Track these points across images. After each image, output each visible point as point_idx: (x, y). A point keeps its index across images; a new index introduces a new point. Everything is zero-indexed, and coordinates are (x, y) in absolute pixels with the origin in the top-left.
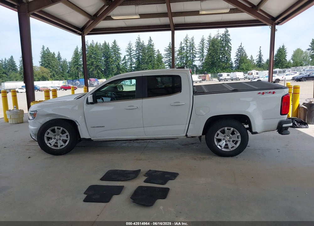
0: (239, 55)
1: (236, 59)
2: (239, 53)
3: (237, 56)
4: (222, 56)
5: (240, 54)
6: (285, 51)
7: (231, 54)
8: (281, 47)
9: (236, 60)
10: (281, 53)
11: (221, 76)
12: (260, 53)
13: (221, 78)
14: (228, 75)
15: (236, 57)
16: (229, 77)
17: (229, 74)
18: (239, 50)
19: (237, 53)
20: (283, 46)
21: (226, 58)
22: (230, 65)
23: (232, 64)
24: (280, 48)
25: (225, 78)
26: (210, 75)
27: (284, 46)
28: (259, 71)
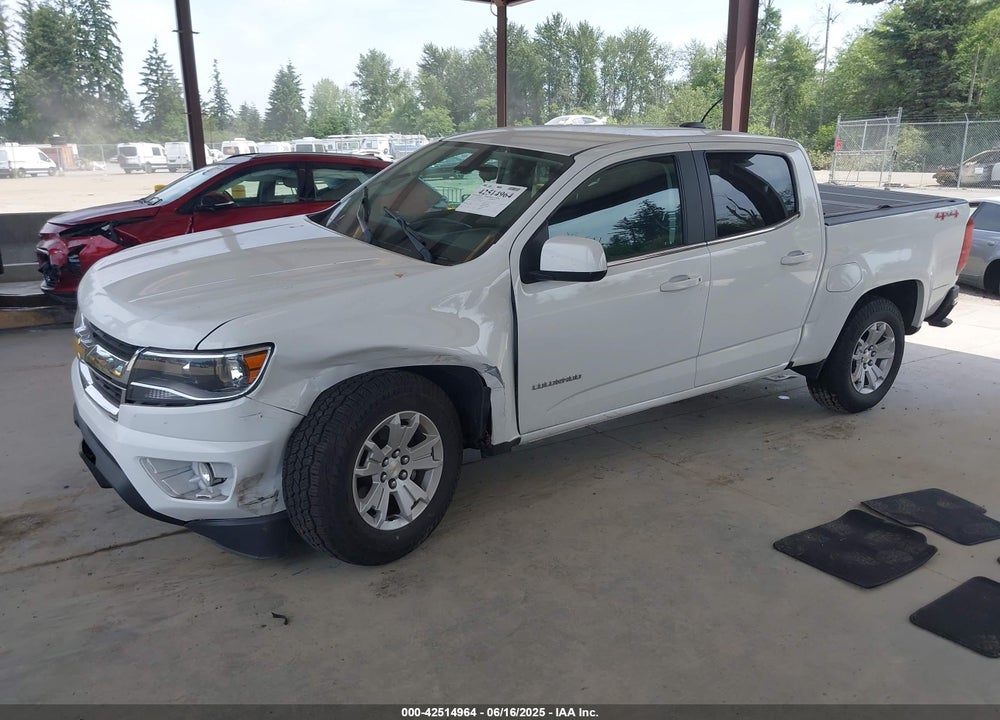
0: (153, 81)
1: (144, 96)
2: (150, 74)
3: (146, 82)
4: (90, 78)
5: (155, 78)
6: (297, 84)
7: (123, 75)
8: (286, 70)
9: (146, 99)
10: (286, 89)
11: (133, 152)
12: (219, 83)
13: (132, 160)
14: (156, 152)
15: (145, 89)
16: (161, 159)
17: (158, 149)
18: (150, 64)
19: (146, 75)
20: (290, 67)
21: (108, 87)
22: (126, 114)
23: (132, 111)
24: (281, 72)
25: (148, 163)
26: (74, 148)
27: (292, 68)
28: (257, 141)
